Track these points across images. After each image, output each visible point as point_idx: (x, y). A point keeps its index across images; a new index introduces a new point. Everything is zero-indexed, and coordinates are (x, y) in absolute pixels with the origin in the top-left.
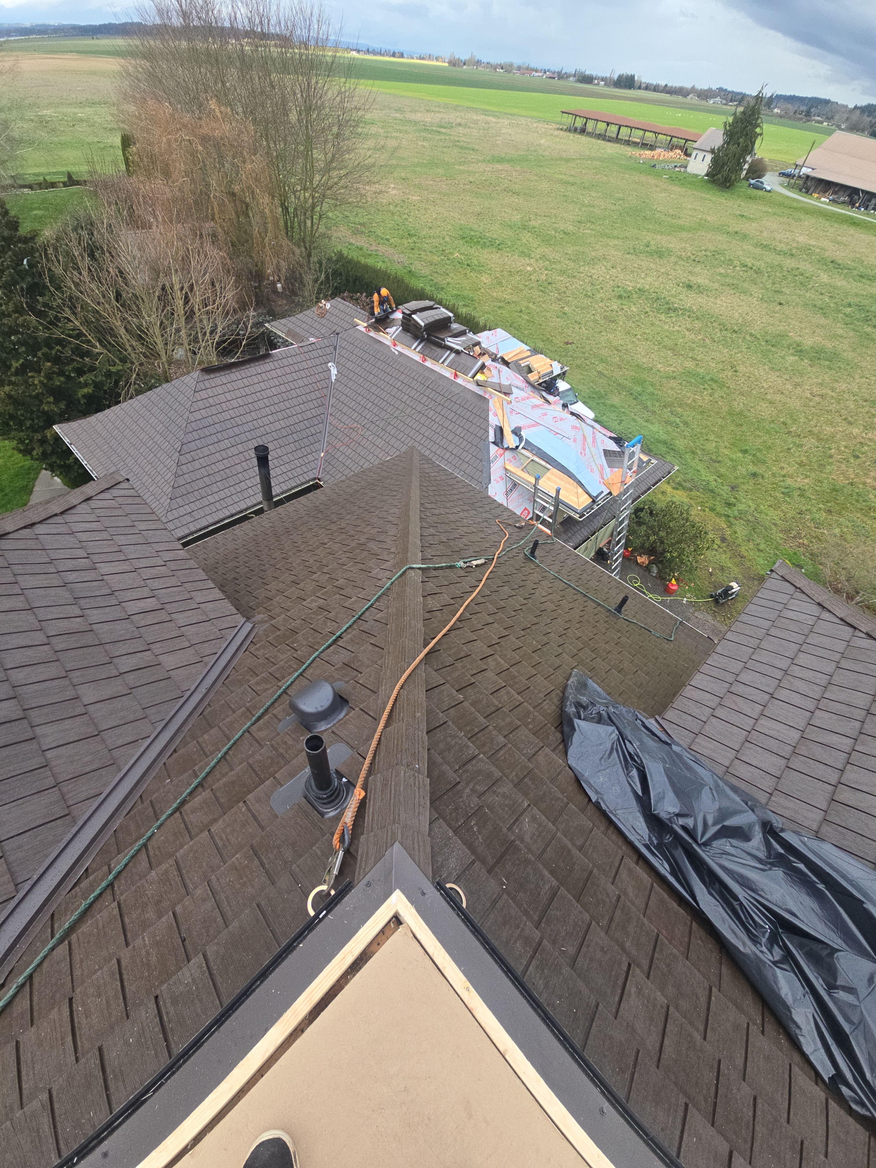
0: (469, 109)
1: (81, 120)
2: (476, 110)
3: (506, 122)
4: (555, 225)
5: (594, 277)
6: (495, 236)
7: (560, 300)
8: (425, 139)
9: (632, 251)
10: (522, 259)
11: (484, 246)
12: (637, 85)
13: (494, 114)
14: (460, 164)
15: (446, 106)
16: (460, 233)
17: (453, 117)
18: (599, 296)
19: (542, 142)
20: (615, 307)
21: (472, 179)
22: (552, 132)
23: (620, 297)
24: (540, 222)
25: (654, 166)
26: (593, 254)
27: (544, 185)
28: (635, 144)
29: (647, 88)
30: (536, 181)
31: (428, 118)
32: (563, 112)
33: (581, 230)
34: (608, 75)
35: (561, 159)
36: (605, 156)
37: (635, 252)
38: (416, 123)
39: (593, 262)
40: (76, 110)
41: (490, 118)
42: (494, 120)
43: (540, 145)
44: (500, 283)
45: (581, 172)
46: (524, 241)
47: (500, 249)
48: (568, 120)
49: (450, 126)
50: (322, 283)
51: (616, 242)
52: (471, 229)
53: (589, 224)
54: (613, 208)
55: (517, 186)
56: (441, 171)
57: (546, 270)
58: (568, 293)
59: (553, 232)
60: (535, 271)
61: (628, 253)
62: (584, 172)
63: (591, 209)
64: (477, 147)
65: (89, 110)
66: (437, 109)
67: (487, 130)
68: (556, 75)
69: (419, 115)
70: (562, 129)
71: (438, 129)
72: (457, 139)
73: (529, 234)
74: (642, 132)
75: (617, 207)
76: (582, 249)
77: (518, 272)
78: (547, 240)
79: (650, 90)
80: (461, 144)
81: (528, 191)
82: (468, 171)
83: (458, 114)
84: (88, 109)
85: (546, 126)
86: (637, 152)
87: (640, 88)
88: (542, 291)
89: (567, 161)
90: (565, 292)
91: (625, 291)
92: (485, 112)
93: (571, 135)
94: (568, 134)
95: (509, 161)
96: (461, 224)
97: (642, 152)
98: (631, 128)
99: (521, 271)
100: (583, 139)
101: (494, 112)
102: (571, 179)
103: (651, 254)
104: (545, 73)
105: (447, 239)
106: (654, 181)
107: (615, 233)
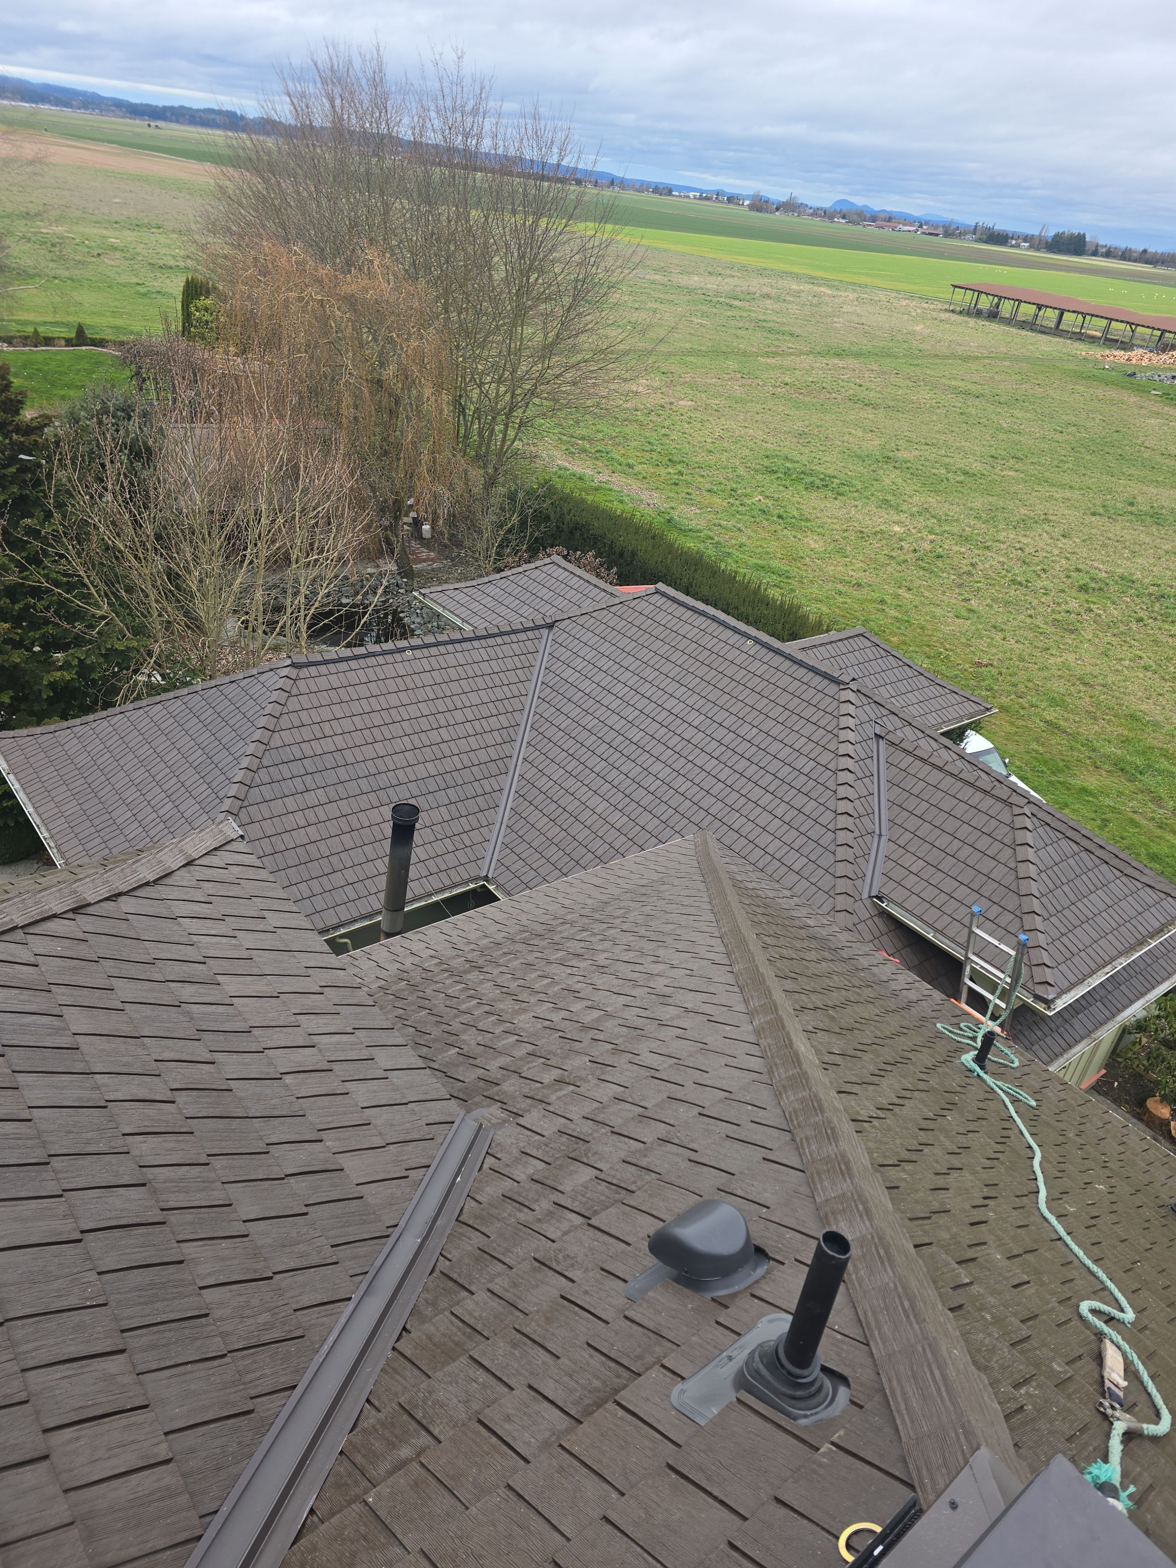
0: (784, 274)
1: (114, 248)
2: (797, 277)
3: (852, 296)
4: (947, 460)
5: (1027, 551)
6: (830, 472)
7: (960, 586)
8: (704, 315)
9: (1101, 511)
10: (883, 513)
11: (811, 486)
12: (1090, 248)
13: (827, 283)
14: (767, 355)
15: (743, 268)
16: (766, 462)
17: (755, 284)
18: (1039, 584)
19: (918, 328)
20: (1073, 605)
21: (787, 380)
22: (935, 314)
23: (1084, 588)
24: (917, 453)
25: (1133, 375)
26: (1023, 511)
27: (924, 395)
28: (1093, 340)
29: (1109, 254)
30: (907, 387)
31: (712, 284)
32: (955, 286)
33: (997, 471)
34: (1036, 232)
35: (954, 356)
36: (1038, 355)
37: (1109, 513)
38: (690, 291)
39: (1024, 524)
40: (105, 232)
41: (822, 289)
42: (829, 292)
43: (913, 334)
44: (841, 552)
45: (992, 378)
46: (887, 481)
47: (842, 494)
48: (966, 298)
49: (750, 297)
50: (510, 531)
51: (1068, 494)
52: (787, 458)
53: (1012, 462)
54: (1058, 437)
55: (872, 394)
56: (732, 364)
57: (930, 532)
58: (978, 575)
59: (944, 471)
60: (908, 533)
61: (1094, 514)
62: (997, 377)
63: (1016, 437)
64: (798, 331)
65: (130, 236)
66: (728, 272)
67: (816, 306)
68: (940, 231)
69: (696, 278)
70: (953, 311)
71: (728, 301)
72: (761, 317)
73: (898, 472)
74: (1104, 322)
75: (1065, 437)
76: (1001, 503)
77: (876, 533)
78: (934, 485)
79: (1114, 257)
80: (769, 325)
81: (892, 404)
82: (781, 367)
83: (766, 280)
84: (129, 233)
85: (926, 306)
86: (1097, 352)
87: (1095, 253)
88: (924, 569)
89: (966, 359)
90: (969, 574)
91: (1093, 579)
92: (812, 280)
93: (972, 322)
94: (966, 318)
95: (858, 355)
96: (766, 449)
97: (1107, 352)
98: (1084, 315)
99: (882, 532)
100: (994, 327)
101: (830, 280)
102: (974, 388)
103: (1139, 516)
104: (921, 226)
105: (741, 471)
106: (1133, 399)
107: (1066, 479)
